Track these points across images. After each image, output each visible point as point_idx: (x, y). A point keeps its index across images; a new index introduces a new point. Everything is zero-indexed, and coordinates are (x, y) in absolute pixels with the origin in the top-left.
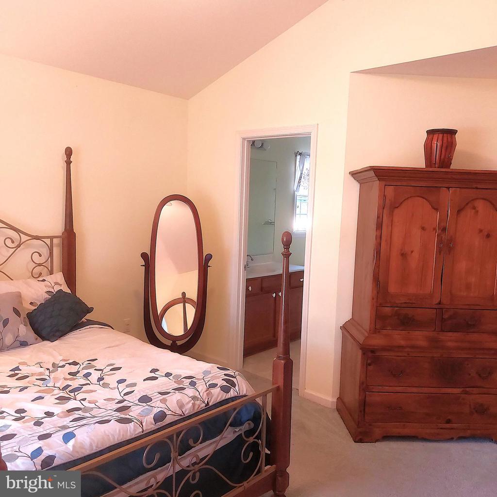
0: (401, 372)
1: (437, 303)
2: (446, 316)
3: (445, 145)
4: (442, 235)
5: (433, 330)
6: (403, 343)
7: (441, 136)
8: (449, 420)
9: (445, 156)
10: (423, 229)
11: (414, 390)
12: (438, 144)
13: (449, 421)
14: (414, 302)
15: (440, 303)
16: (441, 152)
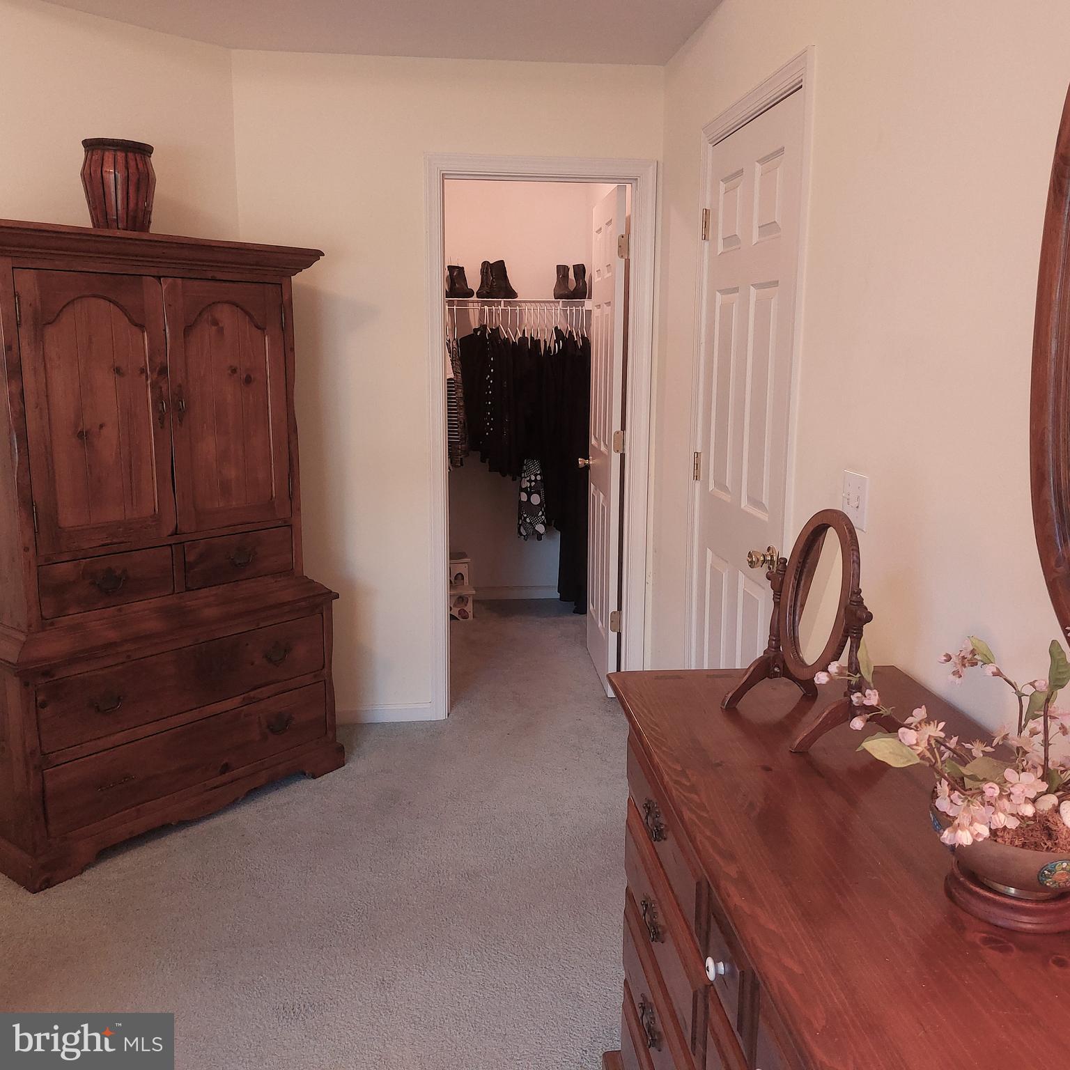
0: (119, 698)
1: (169, 533)
2: (191, 558)
3: (133, 178)
4: (161, 384)
5: (170, 591)
6: (112, 635)
7: (120, 155)
8: (226, 764)
9: (137, 204)
10: (118, 371)
11: (150, 729)
12: (119, 175)
13: (226, 768)
14: (123, 539)
15: (175, 533)
16: (128, 193)
